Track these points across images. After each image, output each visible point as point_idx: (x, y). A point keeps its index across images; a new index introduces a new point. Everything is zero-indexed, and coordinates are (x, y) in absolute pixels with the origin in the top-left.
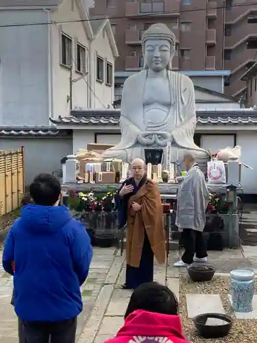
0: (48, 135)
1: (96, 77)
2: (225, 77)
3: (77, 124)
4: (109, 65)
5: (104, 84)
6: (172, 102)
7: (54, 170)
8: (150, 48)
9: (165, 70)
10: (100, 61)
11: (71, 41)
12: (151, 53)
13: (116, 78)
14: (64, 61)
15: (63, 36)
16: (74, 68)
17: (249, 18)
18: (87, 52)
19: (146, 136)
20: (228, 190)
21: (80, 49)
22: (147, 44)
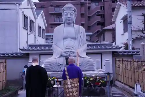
0: (18, 56)
1: (38, 34)
2: (90, 35)
3: (31, 50)
4: (43, 30)
5: (41, 37)
6: (76, 37)
7: (20, 72)
8: (66, 14)
9: (72, 24)
10: (39, 28)
11: (28, 18)
12: (66, 16)
13: (46, 36)
14: (25, 26)
15: (24, 16)
16: (29, 29)
17: (97, 14)
18: (34, 23)
19: (65, 52)
20: (107, 75)
21: (32, 22)
22: (64, 12)
